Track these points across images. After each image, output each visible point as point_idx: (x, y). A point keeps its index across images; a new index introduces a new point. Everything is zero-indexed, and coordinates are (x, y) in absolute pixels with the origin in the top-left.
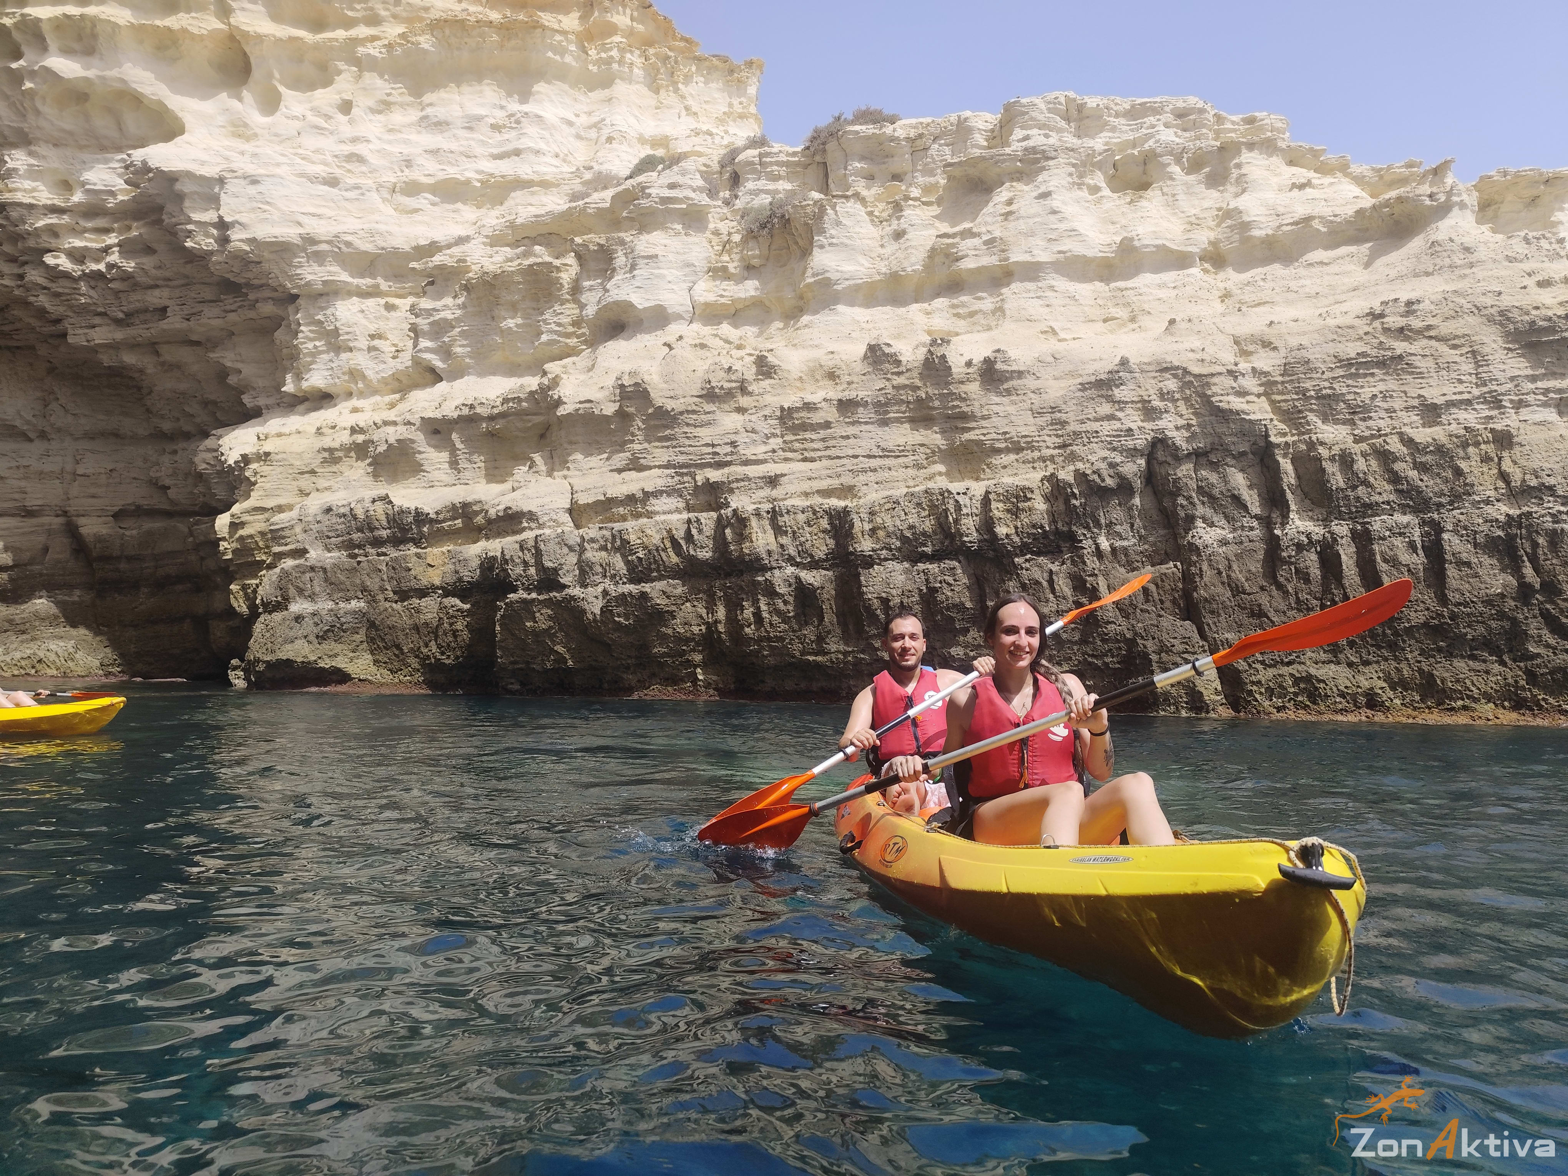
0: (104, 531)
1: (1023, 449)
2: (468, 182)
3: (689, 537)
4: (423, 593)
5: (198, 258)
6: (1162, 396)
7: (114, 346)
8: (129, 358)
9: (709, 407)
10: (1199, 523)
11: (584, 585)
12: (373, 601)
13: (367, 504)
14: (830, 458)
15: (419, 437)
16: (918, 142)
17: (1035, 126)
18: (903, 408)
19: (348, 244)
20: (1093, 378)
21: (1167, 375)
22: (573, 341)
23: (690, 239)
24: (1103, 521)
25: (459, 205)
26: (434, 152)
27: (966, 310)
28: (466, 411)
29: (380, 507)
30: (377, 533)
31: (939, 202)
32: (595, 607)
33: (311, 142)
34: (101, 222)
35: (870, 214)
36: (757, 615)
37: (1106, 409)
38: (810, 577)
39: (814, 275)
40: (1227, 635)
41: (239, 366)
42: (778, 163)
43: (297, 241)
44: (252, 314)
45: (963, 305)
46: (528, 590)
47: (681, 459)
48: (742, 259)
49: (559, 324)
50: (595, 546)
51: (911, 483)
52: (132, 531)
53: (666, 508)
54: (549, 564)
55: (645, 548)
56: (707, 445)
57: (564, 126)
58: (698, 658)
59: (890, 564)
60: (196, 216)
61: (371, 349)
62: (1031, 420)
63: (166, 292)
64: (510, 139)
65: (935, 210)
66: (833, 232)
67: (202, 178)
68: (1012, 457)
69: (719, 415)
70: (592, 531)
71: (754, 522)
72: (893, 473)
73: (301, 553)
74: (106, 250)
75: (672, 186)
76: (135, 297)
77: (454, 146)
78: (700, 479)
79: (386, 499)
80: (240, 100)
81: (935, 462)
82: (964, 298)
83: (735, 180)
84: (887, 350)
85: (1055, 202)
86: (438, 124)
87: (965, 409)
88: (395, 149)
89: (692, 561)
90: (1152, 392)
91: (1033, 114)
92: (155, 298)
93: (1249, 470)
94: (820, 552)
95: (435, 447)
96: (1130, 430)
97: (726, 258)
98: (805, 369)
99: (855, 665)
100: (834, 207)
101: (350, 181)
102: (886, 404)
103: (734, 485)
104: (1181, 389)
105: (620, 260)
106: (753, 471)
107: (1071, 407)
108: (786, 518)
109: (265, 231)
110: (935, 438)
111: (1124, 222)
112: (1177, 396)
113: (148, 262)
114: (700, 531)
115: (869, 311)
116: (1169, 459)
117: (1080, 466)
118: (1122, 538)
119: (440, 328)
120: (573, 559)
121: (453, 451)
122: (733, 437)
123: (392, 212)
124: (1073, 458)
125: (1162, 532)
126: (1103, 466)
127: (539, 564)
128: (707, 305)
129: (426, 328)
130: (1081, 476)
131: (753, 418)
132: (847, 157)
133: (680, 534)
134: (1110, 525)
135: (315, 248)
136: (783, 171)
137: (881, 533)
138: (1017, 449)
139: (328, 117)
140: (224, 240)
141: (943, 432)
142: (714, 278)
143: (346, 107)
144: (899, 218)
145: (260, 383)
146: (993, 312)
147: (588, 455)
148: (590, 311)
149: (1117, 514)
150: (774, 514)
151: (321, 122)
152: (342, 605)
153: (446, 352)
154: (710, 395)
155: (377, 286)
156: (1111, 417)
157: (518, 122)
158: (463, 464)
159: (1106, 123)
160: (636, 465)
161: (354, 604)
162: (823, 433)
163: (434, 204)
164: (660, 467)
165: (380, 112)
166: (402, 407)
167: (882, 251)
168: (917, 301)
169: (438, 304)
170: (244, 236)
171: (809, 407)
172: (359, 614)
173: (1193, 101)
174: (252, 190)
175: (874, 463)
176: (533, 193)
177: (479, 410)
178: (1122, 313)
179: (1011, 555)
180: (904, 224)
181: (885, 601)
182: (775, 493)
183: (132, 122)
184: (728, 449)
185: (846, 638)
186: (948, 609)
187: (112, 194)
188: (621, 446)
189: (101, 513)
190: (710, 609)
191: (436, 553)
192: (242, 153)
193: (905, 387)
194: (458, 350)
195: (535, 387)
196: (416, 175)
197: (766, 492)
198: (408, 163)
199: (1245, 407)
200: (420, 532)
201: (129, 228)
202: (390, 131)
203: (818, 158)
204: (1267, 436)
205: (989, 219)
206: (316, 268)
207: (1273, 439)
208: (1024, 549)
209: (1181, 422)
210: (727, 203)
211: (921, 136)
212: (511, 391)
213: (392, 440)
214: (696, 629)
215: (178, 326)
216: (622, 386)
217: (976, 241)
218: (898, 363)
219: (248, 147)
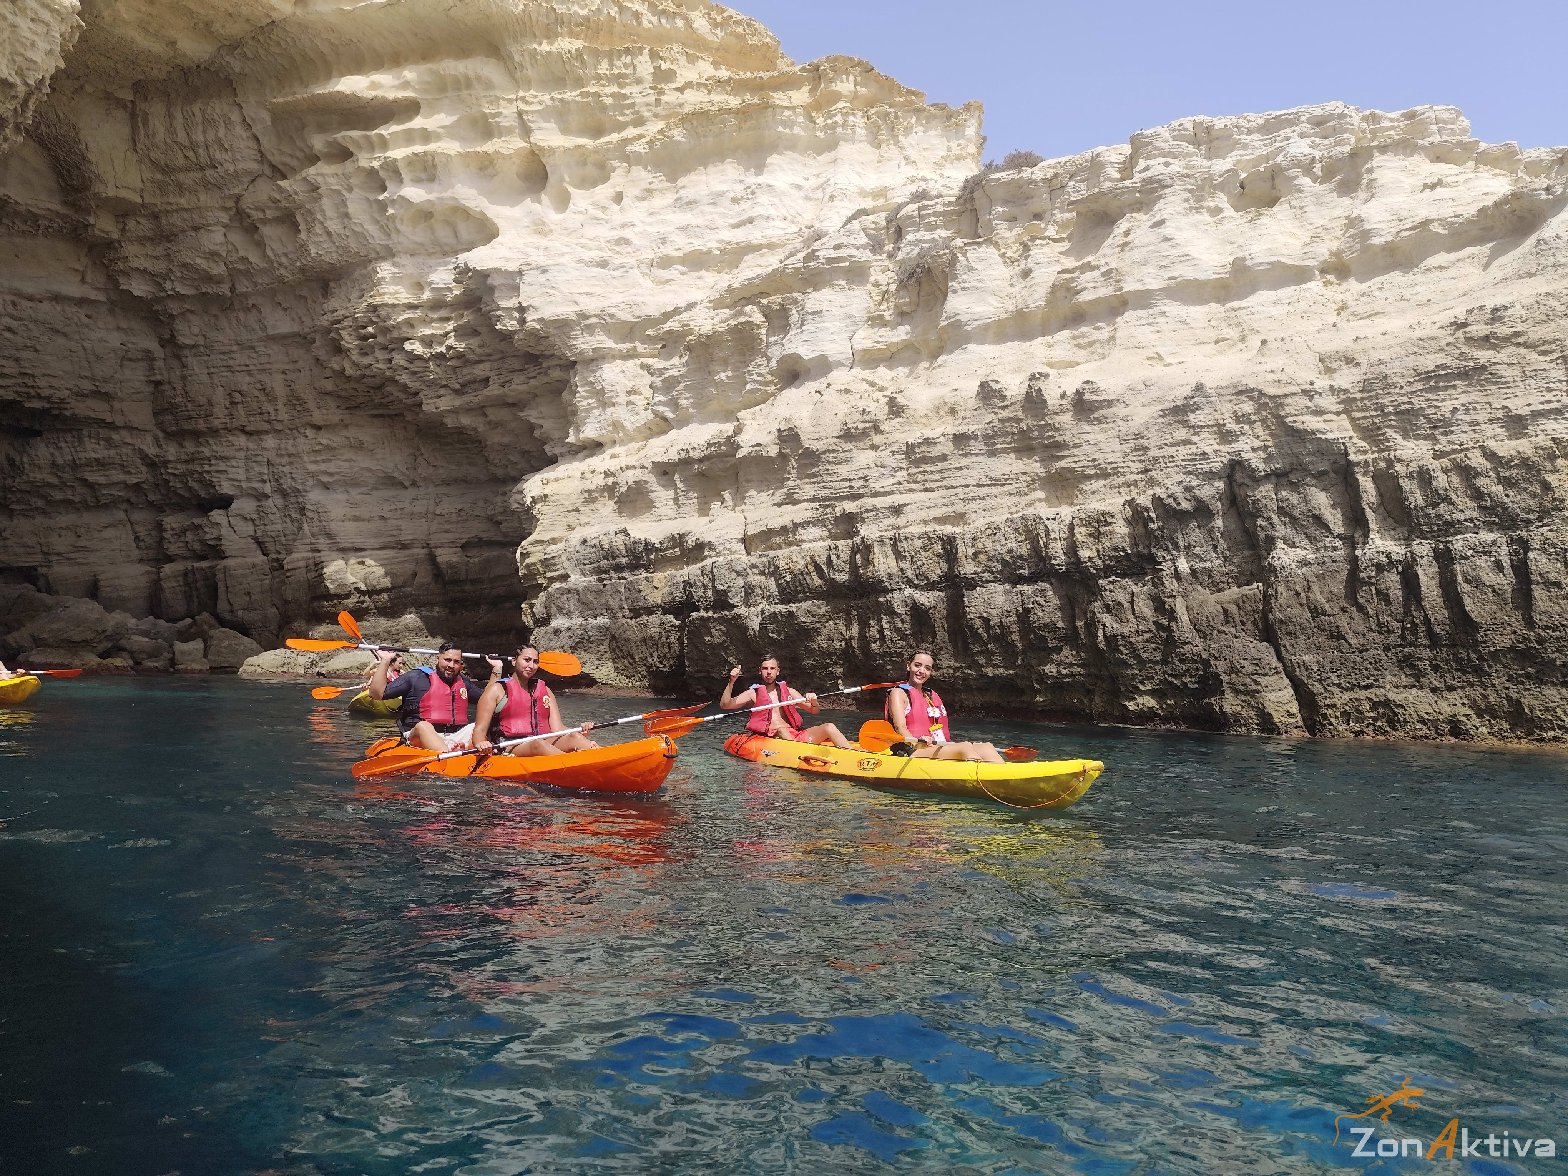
0: (454, 559)
1: (1109, 475)
2: (709, 252)
3: (829, 562)
4: (650, 611)
5: (506, 337)
6: (1237, 419)
7: (455, 411)
8: (465, 420)
9: (846, 446)
10: (1280, 544)
11: (748, 606)
12: (614, 618)
13: (612, 536)
14: (946, 488)
15: (651, 478)
16: (1055, 182)
17: (1160, 155)
18: (1009, 439)
19: (612, 316)
20: (1171, 405)
21: (1243, 398)
22: (771, 389)
23: (853, 293)
24: (1181, 543)
25: (703, 272)
26: (684, 229)
27: (1086, 340)
28: (683, 455)
29: (620, 538)
30: (618, 561)
31: (1069, 238)
32: (755, 625)
33: (591, 231)
34: (443, 313)
35: (1003, 256)
36: (881, 631)
37: (1182, 434)
38: (925, 598)
39: (947, 318)
40: (1306, 658)
41: (541, 421)
42: (934, 214)
43: (573, 317)
44: (546, 379)
45: (1084, 336)
46: (706, 609)
47: (824, 493)
48: (896, 307)
49: (760, 375)
50: (756, 571)
51: (1014, 510)
52: (476, 559)
53: (811, 537)
54: (720, 587)
55: (791, 572)
56: (845, 480)
57: (794, 191)
58: (839, 670)
59: (992, 586)
60: (503, 304)
61: (629, 403)
62: (1118, 447)
63: (487, 366)
64: (747, 209)
65: (1066, 245)
66: (965, 277)
67: (507, 272)
68: (1101, 482)
69: (855, 453)
70: (754, 559)
71: (877, 549)
72: (999, 500)
73: (565, 577)
74: (446, 335)
75: (837, 247)
76: (467, 371)
77: (700, 222)
78: (839, 510)
79: (624, 532)
80: (540, 203)
81: (1035, 489)
82: (1085, 329)
83: (899, 233)
84: (995, 386)
85: (1167, 230)
86: (689, 203)
87: (1059, 439)
88: (653, 230)
89: (832, 583)
90: (1227, 415)
91: (1157, 144)
92: (481, 370)
93: (1332, 489)
94: (935, 577)
95: (664, 486)
96: (1205, 454)
97: (884, 306)
98: (931, 406)
99: (964, 680)
100: (965, 254)
101: (617, 261)
102: (993, 437)
103: (865, 515)
104: (1258, 411)
105: (794, 317)
106: (880, 502)
107: (1153, 433)
108: (905, 544)
109: (550, 312)
110: (1034, 466)
111: (1241, 241)
112: (1253, 418)
113: (474, 342)
114: (838, 557)
115: (998, 347)
116: (1247, 481)
117: (1157, 490)
118: (1201, 560)
119: (669, 384)
120: (740, 582)
121: (676, 488)
122: (866, 472)
123: (651, 285)
124: (1152, 482)
125: (1246, 553)
126: (1178, 490)
127: (714, 587)
128: (865, 351)
129: (659, 385)
130: (1157, 500)
131: (883, 454)
132: (992, 203)
133: (821, 560)
134: (1188, 547)
135: (587, 322)
136: (940, 220)
137: (982, 557)
138: (1104, 474)
139: (604, 209)
140: (522, 321)
141: (1042, 461)
142: (872, 326)
143: (618, 198)
144: (1027, 258)
145: (556, 435)
146: (1108, 341)
147: (760, 491)
148: (774, 363)
149: (1195, 535)
150: (895, 541)
151: (599, 214)
152: (590, 621)
153: (674, 404)
154: (847, 435)
155: (635, 349)
156: (1186, 442)
157: (753, 193)
158: (682, 501)
159: (1237, 142)
160: (791, 500)
161: (600, 620)
162: (941, 465)
163: (682, 274)
164: (808, 500)
165: (644, 199)
166: (643, 452)
167: (1010, 290)
168: (1043, 335)
169: (668, 364)
170: (535, 317)
171: (929, 442)
172: (605, 629)
173: (1336, 106)
174: (542, 278)
175: (983, 491)
176: (762, 255)
177: (692, 454)
178: (1233, 333)
179: (1095, 577)
180: (1030, 263)
181: (986, 621)
182: (901, 521)
183: (465, 230)
184: (861, 483)
185: (956, 656)
186: (1040, 628)
187: (450, 290)
188: (781, 483)
189: (452, 544)
190: (848, 628)
191: (660, 577)
192: (538, 248)
193: (1009, 419)
194: (683, 402)
195: (730, 433)
196: (670, 251)
197: (892, 520)
198: (664, 240)
199: (1322, 426)
200: (649, 559)
201: (462, 316)
202: (651, 214)
203: (969, 206)
204: (1347, 454)
205: (1108, 251)
206: (588, 338)
207: (1352, 457)
208: (1107, 571)
209: (1257, 443)
210: (890, 256)
211: (1056, 176)
212: (713, 437)
213: (630, 482)
214: (837, 644)
215: (496, 392)
216: (779, 431)
217: (1095, 274)
218: (1004, 397)
219: (544, 242)
